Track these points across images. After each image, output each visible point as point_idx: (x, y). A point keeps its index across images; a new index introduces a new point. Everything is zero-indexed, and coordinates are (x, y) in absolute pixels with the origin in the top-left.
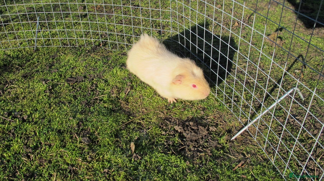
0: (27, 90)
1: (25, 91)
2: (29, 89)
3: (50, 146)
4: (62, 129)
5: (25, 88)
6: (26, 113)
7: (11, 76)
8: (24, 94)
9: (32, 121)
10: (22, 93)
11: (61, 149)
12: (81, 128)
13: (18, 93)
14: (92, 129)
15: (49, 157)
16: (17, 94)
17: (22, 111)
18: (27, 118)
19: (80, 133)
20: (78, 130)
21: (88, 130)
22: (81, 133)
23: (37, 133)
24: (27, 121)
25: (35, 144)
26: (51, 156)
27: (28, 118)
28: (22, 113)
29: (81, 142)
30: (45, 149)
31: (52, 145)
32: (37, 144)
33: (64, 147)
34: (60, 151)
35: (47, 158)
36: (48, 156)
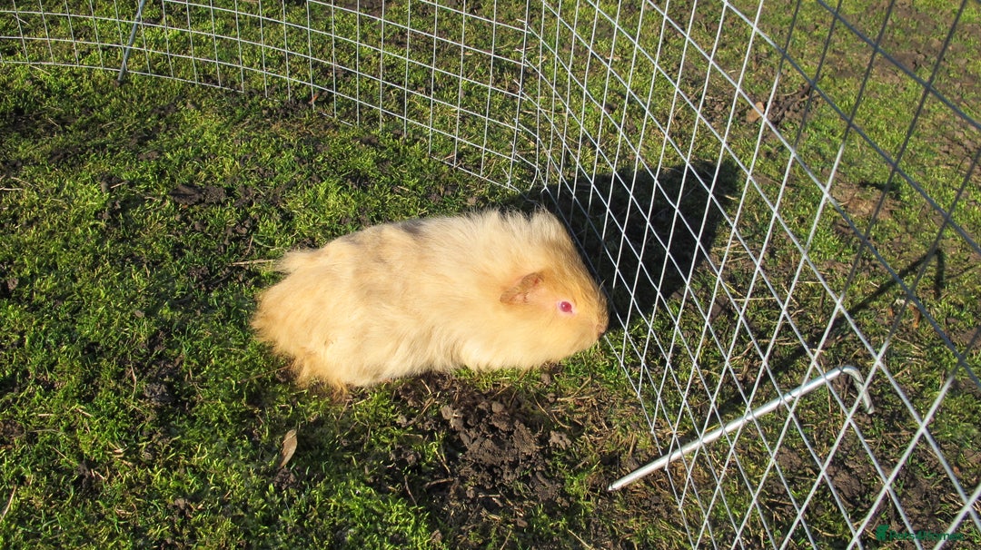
0: (49, 200)
1: (43, 202)
2: (55, 197)
3: (49, 387)
4: (102, 342)
5: (47, 193)
6: (19, 272)
7: (25, 148)
8: (36, 209)
9: (27, 299)
10: (32, 206)
11: (76, 406)
12: (157, 350)
13: (21, 203)
14: (189, 363)
15: (34, 422)
16: (18, 205)
17: (11, 263)
18: (15, 286)
19: (150, 366)
20: (148, 355)
21: (178, 361)
22: (153, 366)
23: (27, 341)
24: (13, 295)
25: (7, 373)
26: (42, 419)
27: (19, 286)
28: (9, 269)
29: (141, 396)
30: (30, 395)
31: (56, 385)
32: (13, 375)
33: (88, 400)
34: (72, 412)
35: (29, 423)
36: (33, 417)
